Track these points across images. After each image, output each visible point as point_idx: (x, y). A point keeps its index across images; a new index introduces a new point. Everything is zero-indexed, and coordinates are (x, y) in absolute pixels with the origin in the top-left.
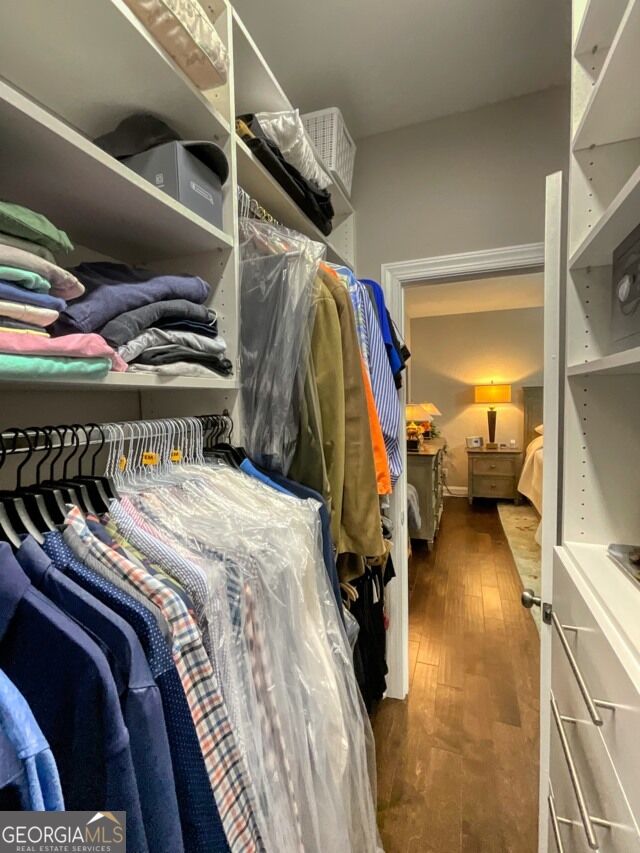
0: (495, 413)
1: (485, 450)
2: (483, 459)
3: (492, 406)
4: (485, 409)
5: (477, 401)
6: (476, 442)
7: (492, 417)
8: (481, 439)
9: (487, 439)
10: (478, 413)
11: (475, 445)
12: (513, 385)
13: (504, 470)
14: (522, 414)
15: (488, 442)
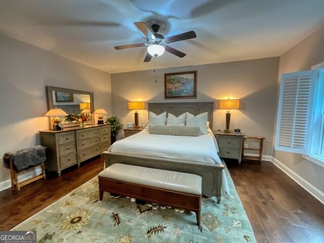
0: (137, 114)
3: (136, 111)
5: (129, 108)
6: (131, 125)
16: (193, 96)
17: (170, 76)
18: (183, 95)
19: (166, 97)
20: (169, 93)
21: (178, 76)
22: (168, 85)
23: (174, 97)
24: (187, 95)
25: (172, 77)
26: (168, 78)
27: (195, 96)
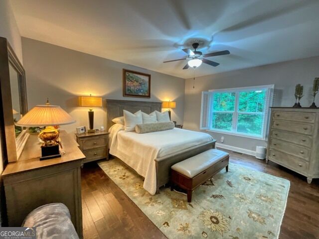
0: (93, 112)
1: (87, 135)
2: (88, 140)
3: (91, 108)
4: (87, 110)
5: (82, 105)
6: (82, 130)
7: (91, 115)
8: (85, 128)
9: (88, 128)
10: (83, 112)
11: (82, 132)
12: (103, 97)
13: (101, 144)
14: (106, 113)
15: (89, 129)
16: (147, 96)
17: (129, 73)
18: (140, 94)
19: (125, 94)
20: (128, 90)
21: (136, 75)
22: (127, 82)
23: (132, 95)
24: (144, 95)
25: (131, 75)
26: (128, 75)
27: (149, 96)
